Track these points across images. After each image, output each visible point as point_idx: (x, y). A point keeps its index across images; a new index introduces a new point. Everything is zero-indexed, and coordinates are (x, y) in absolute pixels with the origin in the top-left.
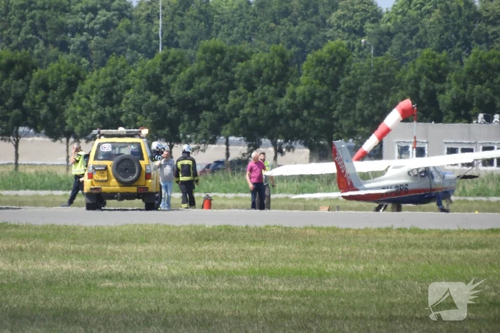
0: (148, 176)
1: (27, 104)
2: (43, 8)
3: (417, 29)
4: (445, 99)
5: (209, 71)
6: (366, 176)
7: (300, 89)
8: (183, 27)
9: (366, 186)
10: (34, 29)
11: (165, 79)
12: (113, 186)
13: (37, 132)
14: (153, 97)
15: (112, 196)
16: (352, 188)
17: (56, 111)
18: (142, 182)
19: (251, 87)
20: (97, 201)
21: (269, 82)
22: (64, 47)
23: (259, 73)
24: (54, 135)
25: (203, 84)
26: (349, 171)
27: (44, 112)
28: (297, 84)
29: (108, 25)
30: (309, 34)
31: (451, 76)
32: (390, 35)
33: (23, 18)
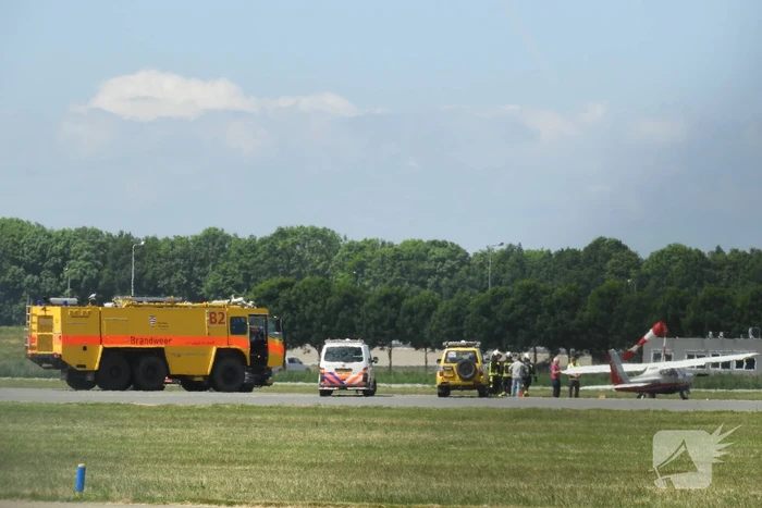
0: (481, 374)
1: (398, 325)
2: (408, 259)
3: (667, 274)
4: (686, 321)
5: (523, 301)
6: (632, 374)
7: (587, 314)
8: (504, 271)
9: (632, 380)
10: (402, 274)
11: (493, 308)
12: (458, 381)
13: (405, 343)
14: (485, 320)
15: (456, 387)
16: (621, 382)
17: (417, 330)
18: (476, 378)
19: (553, 313)
20: (445, 391)
21: (566, 307)
22: (424, 285)
23: (559, 302)
24: (417, 346)
25: (521, 309)
26: (619, 371)
27: (410, 330)
28: (585, 310)
29: (452, 270)
30: (591, 276)
31: (689, 307)
32: (648, 276)
33: (394, 265)
